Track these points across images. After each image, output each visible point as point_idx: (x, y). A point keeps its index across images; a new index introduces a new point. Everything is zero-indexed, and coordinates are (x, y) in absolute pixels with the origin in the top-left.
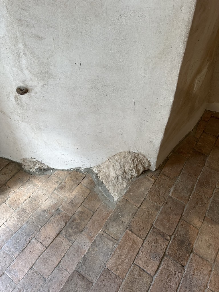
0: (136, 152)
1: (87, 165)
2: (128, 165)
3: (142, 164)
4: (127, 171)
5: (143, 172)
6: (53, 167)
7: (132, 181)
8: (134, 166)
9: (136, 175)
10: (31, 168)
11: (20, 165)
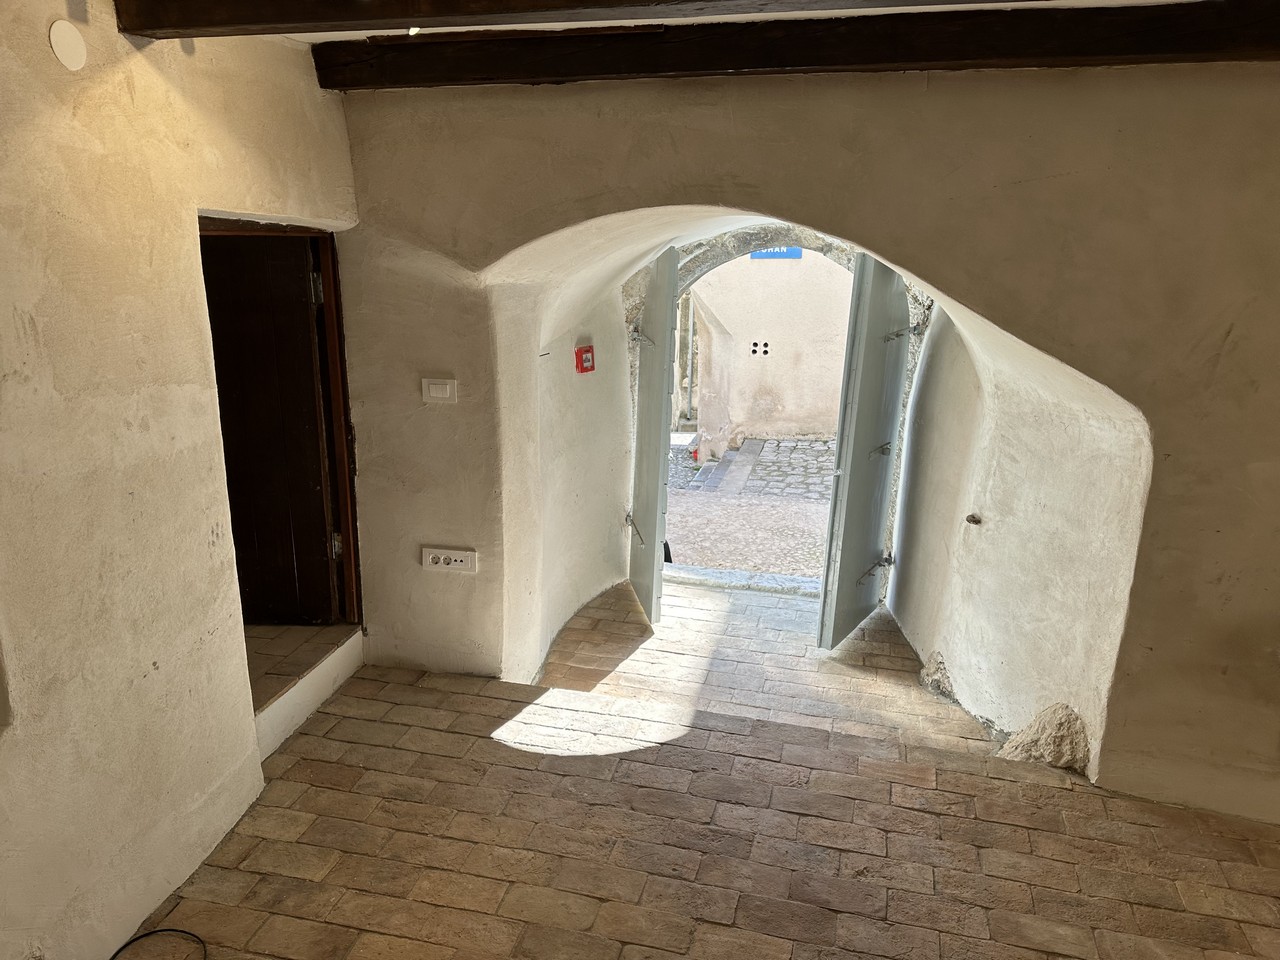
1: (1004, 721)
2: (1048, 732)
3: (1071, 743)
4: (1042, 742)
5: (1069, 768)
6: (957, 697)
7: (1032, 762)
8: (1055, 737)
9: (1049, 759)
10: (929, 674)
11: (922, 666)
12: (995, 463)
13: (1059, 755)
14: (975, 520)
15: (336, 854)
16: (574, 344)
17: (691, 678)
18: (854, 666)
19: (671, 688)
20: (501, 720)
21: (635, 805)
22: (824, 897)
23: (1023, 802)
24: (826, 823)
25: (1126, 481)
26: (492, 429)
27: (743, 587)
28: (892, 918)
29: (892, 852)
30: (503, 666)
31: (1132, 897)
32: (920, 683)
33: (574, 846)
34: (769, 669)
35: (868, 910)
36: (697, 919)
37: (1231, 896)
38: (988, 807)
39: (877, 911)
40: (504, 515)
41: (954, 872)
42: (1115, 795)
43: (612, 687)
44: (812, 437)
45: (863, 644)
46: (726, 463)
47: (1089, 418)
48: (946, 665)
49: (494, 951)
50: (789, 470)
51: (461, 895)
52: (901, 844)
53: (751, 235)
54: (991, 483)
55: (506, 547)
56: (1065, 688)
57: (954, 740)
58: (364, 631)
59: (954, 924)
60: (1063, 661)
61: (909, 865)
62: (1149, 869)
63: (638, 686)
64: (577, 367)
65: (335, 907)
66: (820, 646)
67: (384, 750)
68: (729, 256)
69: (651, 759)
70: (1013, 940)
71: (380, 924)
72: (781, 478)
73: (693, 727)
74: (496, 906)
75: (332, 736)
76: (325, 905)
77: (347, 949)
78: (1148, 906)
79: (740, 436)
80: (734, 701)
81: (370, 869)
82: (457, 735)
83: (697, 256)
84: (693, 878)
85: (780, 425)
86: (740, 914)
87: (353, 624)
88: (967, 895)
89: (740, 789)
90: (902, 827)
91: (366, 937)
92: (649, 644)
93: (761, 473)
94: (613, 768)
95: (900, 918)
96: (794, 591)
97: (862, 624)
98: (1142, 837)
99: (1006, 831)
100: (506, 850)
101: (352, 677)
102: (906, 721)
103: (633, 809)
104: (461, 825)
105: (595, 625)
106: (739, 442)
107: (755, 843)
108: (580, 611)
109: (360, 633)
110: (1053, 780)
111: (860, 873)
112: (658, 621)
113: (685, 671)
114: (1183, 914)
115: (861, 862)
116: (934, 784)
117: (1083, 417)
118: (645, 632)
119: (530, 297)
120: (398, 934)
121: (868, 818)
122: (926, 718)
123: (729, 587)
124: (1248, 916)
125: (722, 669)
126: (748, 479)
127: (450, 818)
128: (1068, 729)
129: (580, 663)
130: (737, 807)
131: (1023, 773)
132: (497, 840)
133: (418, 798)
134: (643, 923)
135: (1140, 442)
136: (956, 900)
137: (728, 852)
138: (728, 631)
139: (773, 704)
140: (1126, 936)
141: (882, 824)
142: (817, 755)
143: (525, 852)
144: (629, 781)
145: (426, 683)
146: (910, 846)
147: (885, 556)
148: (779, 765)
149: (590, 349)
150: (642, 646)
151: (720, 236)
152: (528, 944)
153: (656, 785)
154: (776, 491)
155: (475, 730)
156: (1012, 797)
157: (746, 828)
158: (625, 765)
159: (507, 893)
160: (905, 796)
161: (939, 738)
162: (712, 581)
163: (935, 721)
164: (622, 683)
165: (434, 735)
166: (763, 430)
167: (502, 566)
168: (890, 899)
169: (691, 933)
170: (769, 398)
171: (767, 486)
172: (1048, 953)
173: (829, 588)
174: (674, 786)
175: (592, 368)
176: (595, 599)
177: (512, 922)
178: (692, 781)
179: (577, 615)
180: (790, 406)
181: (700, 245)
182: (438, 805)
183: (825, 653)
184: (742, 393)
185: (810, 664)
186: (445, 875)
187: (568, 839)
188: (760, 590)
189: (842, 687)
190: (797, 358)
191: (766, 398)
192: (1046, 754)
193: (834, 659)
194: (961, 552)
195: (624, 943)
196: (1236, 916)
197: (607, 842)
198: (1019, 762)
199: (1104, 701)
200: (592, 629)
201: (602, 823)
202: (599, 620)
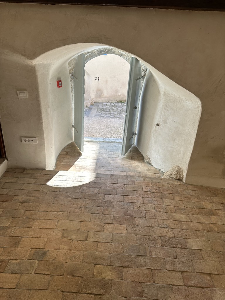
0: (180, 167)
1: (163, 169)
2: (174, 172)
3: (180, 174)
4: (173, 174)
5: (179, 179)
6: (152, 164)
7: (171, 179)
8: (176, 173)
9: (175, 178)
10: (146, 160)
11: (144, 158)
12: (163, 111)
13: (177, 177)
14: (158, 125)
15: (11, 219)
16: (56, 80)
17: (93, 165)
18: (129, 159)
19: (88, 168)
20: (48, 180)
21: (86, 198)
22: (132, 214)
23: (170, 188)
24: (130, 197)
25: (195, 116)
26: (39, 105)
27: (102, 142)
28: (147, 217)
29: (145, 202)
30: (46, 166)
31: (195, 207)
32: (144, 162)
33: (72, 209)
34: (111, 161)
35: (142, 216)
36: (104, 223)
37: (213, 204)
38: (163, 190)
39: (144, 216)
40: (44, 128)
41: (158, 205)
42: (189, 184)
43: (74, 169)
44: (111, 102)
45: (131, 154)
46: (90, 109)
47: (186, 101)
48: (150, 158)
49: (57, 238)
50: (106, 110)
51: (46, 225)
52: (146, 200)
53: (102, 50)
54: (162, 116)
55: (45, 136)
56: (178, 162)
57: (153, 174)
58: (7, 159)
59: (160, 217)
60: (178, 156)
61: (149, 205)
62: (197, 200)
63: (80, 168)
64: (58, 86)
65: (14, 232)
66: (122, 155)
67: (19, 190)
68: (96, 56)
69: (88, 186)
70: (172, 219)
71: (26, 235)
72: (104, 112)
73: (96, 177)
74: (55, 226)
75: (3, 188)
76: (11, 232)
77: (19, 242)
78: (198, 208)
79: (93, 102)
80: (104, 169)
81: (21, 221)
82: (37, 185)
83: (88, 56)
84: (102, 213)
85: (103, 99)
86: (114, 221)
87: (4, 158)
88: (162, 210)
89: (109, 191)
90: (146, 196)
91: (23, 239)
92: (81, 157)
93: (99, 111)
94: (79, 189)
95: (149, 217)
96: (114, 142)
97: (130, 149)
98: (195, 193)
99: (168, 195)
100: (55, 212)
101: (5, 171)
102: (142, 171)
103: (85, 199)
104: (43, 207)
105: (67, 153)
106: (93, 103)
107: (115, 203)
108: (63, 150)
109: (6, 160)
110: (176, 182)
111: (139, 208)
112: (83, 151)
113: (91, 163)
114: (205, 209)
115: (139, 205)
116: (151, 185)
117: (185, 100)
118: (80, 154)
119: (47, 67)
120: (31, 237)
121: (138, 195)
122: (146, 170)
123: (99, 142)
124: (217, 208)
125: (100, 162)
126: (96, 113)
127: (40, 206)
128: (179, 171)
129: (65, 163)
130: (109, 195)
131: (169, 181)
132: (53, 210)
133: (30, 202)
134: (92, 226)
135: (199, 107)
136: (160, 211)
137: (109, 206)
138: (100, 153)
139: (113, 169)
140: (194, 215)
141: (142, 196)
142: (125, 181)
143: (60, 212)
144: (83, 192)
145: (26, 172)
146: (148, 200)
147: (135, 133)
148: (117, 184)
149: (61, 81)
150: (80, 158)
151: (94, 50)
152: (65, 235)
153: (90, 192)
154: (104, 116)
155: (42, 183)
156: (168, 187)
157: (112, 200)
158: (82, 188)
159: (58, 223)
160: (146, 189)
161: (150, 174)
162: (94, 140)
163: (148, 170)
164: (76, 167)
165: (31, 185)
166: (99, 100)
167: (44, 141)
168: (146, 213)
169: (104, 227)
170: (100, 92)
171: (101, 114)
172: (180, 221)
173: (124, 142)
174: (94, 192)
175: (62, 86)
176: (66, 147)
177: (61, 230)
178: (98, 190)
179: (62, 151)
180: (105, 94)
181: (88, 53)
182: (36, 203)
183: (123, 156)
184: (93, 91)
185: (120, 159)
186: (41, 220)
187: (71, 208)
188: (106, 142)
189: (127, 164)
190: (107, 82)
191: (99, 92)
192: (174, 177)
193: (125, 158)
194: (154, 132)
195: (88, 231)
196: (215, 208)
197: (80, 207)
198: (168, 179)
199: (187, 165)
200: (67, 154)
201: (79, 203)
202: (68, 152)
